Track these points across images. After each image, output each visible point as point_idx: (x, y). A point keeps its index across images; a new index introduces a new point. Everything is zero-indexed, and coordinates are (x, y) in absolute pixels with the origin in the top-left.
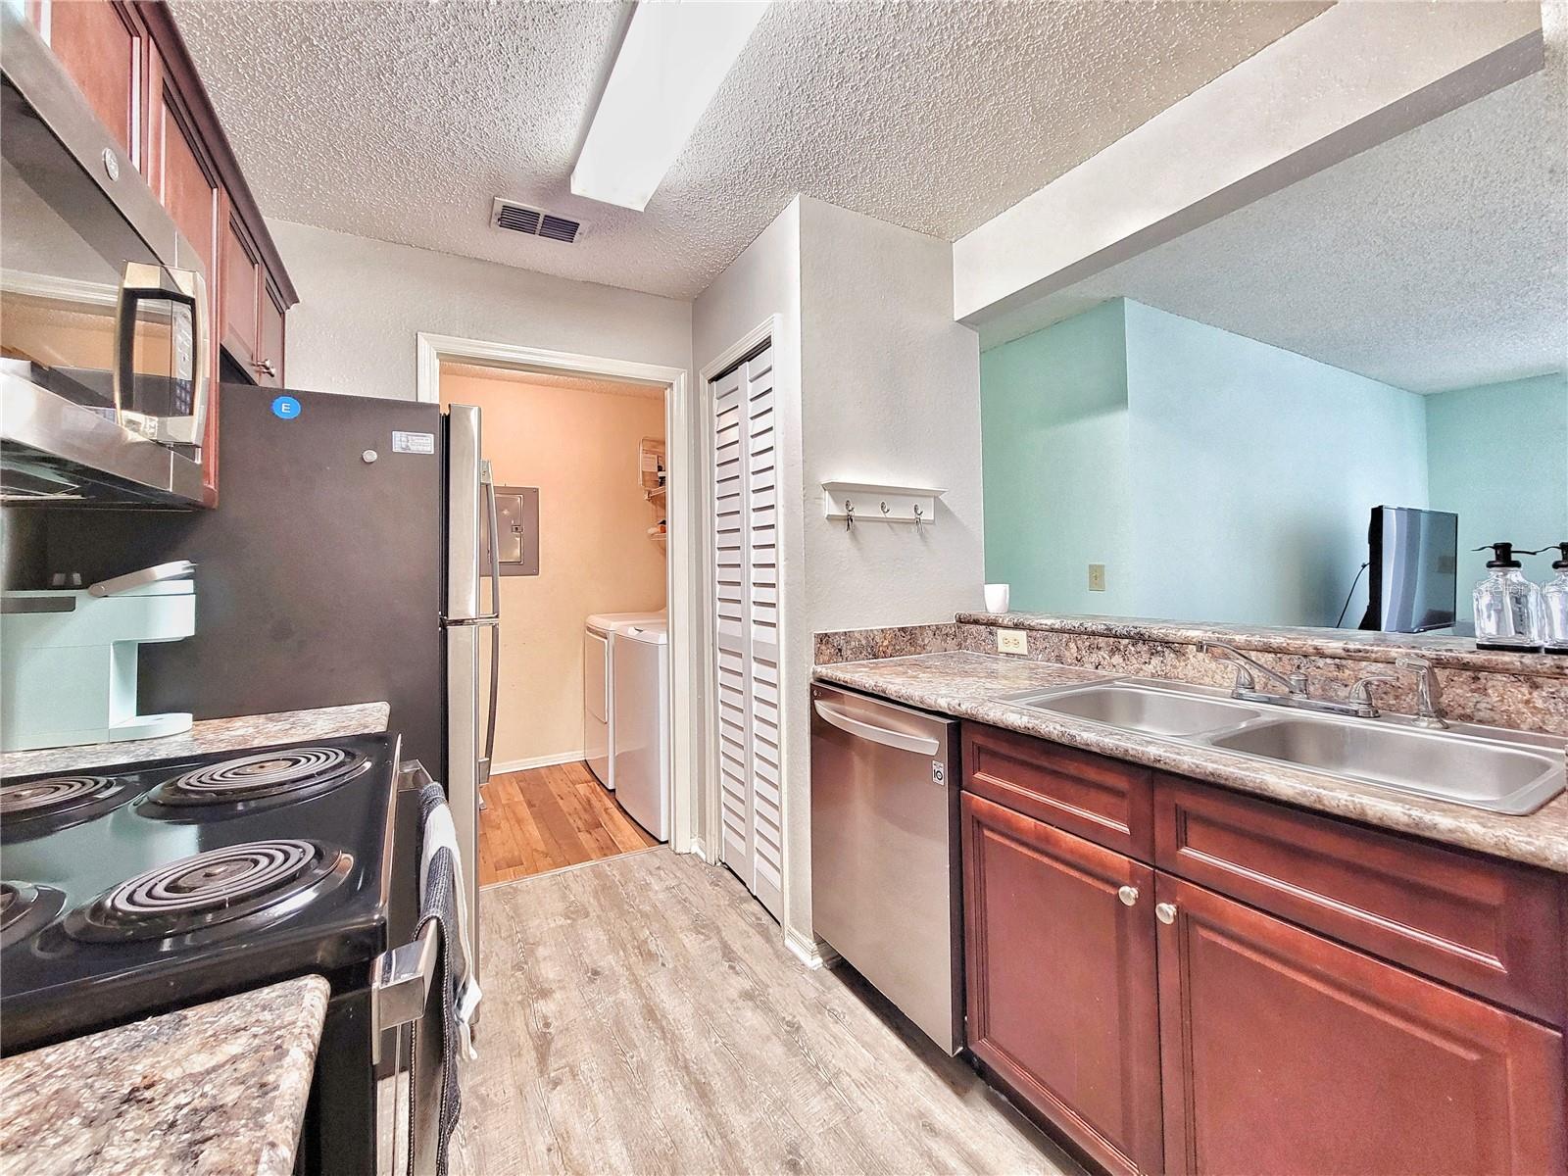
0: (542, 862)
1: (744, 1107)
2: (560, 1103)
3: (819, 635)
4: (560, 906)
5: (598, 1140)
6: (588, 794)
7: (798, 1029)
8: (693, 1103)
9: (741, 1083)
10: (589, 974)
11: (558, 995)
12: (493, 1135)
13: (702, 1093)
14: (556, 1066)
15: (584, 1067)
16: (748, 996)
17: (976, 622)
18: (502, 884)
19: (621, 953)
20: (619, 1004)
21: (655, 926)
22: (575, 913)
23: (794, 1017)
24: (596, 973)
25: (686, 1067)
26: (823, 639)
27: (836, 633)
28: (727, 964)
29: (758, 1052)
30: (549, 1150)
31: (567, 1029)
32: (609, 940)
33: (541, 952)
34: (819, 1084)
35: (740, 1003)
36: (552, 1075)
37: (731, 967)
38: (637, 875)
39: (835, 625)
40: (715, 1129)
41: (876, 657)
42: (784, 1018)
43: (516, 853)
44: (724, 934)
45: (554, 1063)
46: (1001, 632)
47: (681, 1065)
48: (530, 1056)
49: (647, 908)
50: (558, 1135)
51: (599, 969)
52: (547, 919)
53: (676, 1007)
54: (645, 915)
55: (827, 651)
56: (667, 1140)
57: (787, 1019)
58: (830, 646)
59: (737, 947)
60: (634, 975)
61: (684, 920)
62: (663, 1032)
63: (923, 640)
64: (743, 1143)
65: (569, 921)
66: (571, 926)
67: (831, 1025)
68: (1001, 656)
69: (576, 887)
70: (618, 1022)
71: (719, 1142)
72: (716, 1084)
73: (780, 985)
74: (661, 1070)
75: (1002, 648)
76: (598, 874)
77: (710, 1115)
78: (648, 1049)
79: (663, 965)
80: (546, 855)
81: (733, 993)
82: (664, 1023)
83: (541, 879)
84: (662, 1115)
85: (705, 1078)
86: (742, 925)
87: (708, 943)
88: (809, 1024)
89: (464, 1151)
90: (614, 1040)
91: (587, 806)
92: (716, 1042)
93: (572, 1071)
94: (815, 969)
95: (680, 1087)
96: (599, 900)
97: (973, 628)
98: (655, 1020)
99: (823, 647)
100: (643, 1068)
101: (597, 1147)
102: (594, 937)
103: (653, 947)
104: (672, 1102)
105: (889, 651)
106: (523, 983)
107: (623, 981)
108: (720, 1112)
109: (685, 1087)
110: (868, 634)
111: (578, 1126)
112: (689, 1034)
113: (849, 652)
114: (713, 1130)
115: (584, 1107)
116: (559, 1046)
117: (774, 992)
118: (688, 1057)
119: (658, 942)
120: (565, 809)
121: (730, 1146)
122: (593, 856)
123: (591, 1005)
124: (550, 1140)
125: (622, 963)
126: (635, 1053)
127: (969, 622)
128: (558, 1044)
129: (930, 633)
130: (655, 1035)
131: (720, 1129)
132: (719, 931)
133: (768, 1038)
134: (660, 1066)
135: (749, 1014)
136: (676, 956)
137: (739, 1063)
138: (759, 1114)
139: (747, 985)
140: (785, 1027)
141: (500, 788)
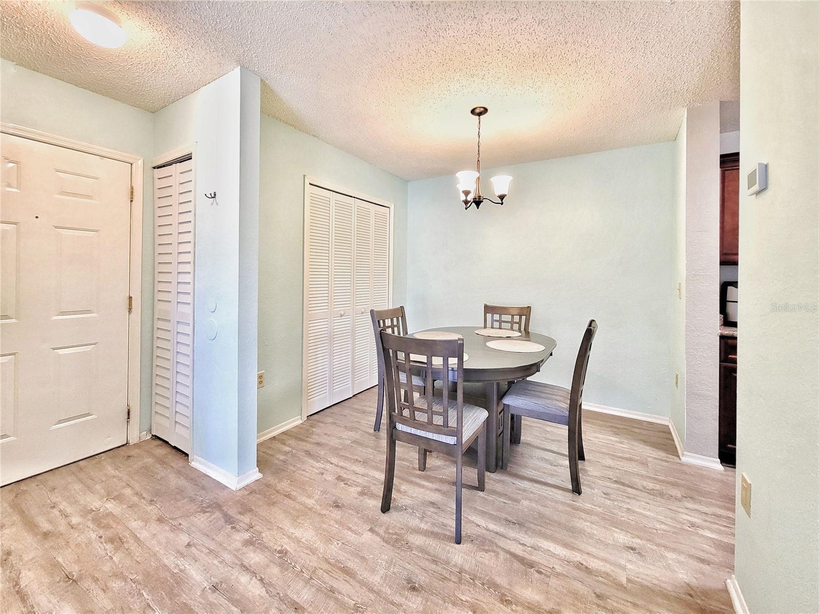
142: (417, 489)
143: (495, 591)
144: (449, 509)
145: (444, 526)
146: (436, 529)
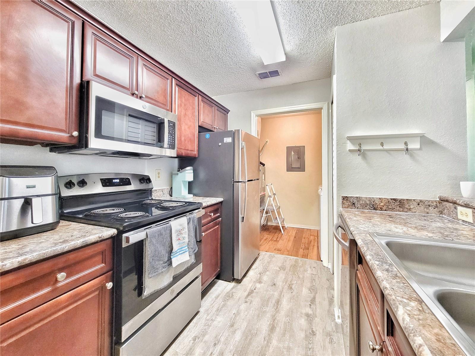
0: (286, 253)
1: (279, 341)
2: (243, 307)
3: (343, 196)
4: (280, 265)
5: (243, 319)
6: (312, 240)
7: (315, 335)
8: (268, 329)
9: (284, 335)
10: (273, 284)
11: (262, 284)
12: (228, 303)
13: (272, 329)
14: (249, 299)
15: (254, 303)
16: (308, 315)
17: (447, 201)
18: (273, 254)
19: (284, 284)
20: (273, 295)
21: (299, 282)
22: (282, 268)
23: (316, 331)
24: (274, 285)
25: (274, 320)
26: (345, 198)
27: (352, 197)
28: (310, 303)
29: (296, 331)
30: (234, 314)
31: (258, 293)
32: (284, 279)
33: (268, 273)
34: (306, 353)
35: (303, 316)
36: (247, 300)
37: (310, 305)
38: (306, 266)
39: (352, 194)
40: (267, 339)
41: (375, 209)
42: (313, 329)
43: (282, 248)
44: (317, 295)
45: (249, 298)
46: (459, 208)
47: (274, 318)
48: (246, 294)
49: (301, 276)
50: (238, 312)
51: (276, 284)
52: (275, 266)
53: (285, 305)
54: (299, 277)
55: (347, 203)
56: (255, 332)
57: (313, 330)
58: (348, 201)
59: (318, 300)
60: (283, 290)
61: (309, 285)
62: (277, 308)
63: (409, 206)
64: (270, 348)
65: (279, 269)
66: (279, 271)
67: (327, 342)
68: (460, 222)
69: (288, 262)
70: (269, 298)
71: (266, 342)
72: (278, 329)
73: (321, 319)
74: (268, 316)
75: (460, 217)
76: (296, 261)
77: (269, 335)
78: (270, 309)
79: (292, 292)
80: (288, 251)
81: (304, 311)
82: (279, 306)
83: (281, 256)
84: (259, 326)
85: (276, 326)
86: (326, 296)
87: (310, 294)
88: (319, 337)
89: (222, 302)
90: (265, 302)
91: (309, 243)
92: (287, 320)
93: (251, 302)
94: (338, 323)
95: (269, 323)
96: (290, 268)
97: (448, 204)
98: (278, 304)
99: (345, 201)
100: (265, 312)
101: (242, 321)
102: (282, 276)
103: (293, 287)
104: (264, 326)
105: (384, 208)
106: (258, 278)
107: (279, 290)
108: (272, 336)
109: (270, 324)
110: (370, 199)
111: (242, 314)
112: (283, 313)
113: (359, 205)
114: (267, 338)
115: (247, 311)
116: (253, 295)
117: (317, 320)
118: (277, 318)
119: (296, 286)
120: (302, 242)
121: (267, 346)
122: (299, 256)
123: (267, 291)
124: (236, 312)
125: (282, 286)
126: (266, 308)
127: (444, 201)
128: (254, 294)
129: (416, 204)
130: (274, 307)
131: (268, 340)
132: (316, 293)
133: (302, 330)
134: (268, 315)
135: (303, 320)
136: (297, 292)
137: (288, 329)
138: (281, 345)
139: (310, 312)
140: (311, 331)
141: (291, 231)
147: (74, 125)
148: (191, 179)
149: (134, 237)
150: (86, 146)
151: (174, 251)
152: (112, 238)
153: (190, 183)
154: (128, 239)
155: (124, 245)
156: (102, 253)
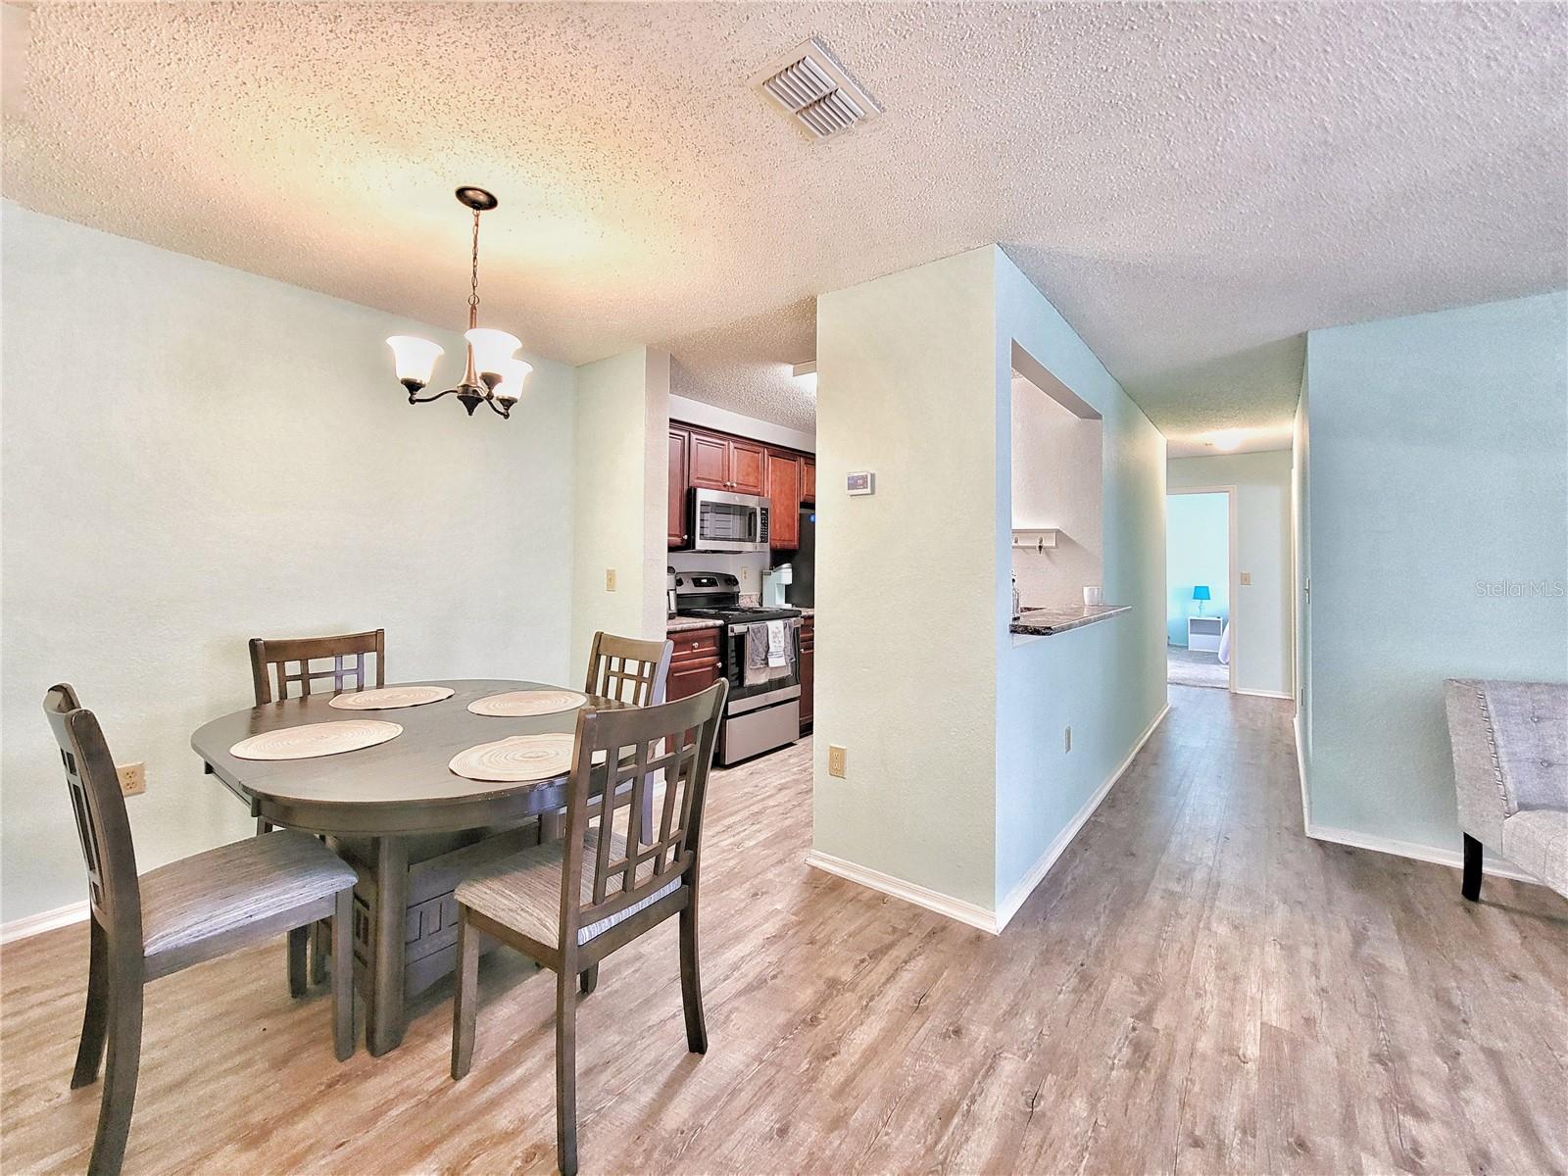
142: (526, 1094)
143: (797, 1028)
144: (618, 1048)
145: (655, 1065)
146: (662, 1078)
147: (684, 530)
148: (789, 581)
149: (739, 628)
150: (694, 547)
151: (771, 650)
152: (720, 627)
153: (787, 587)
154: (732, 631)
155: (730, 634)
156: (714, 637)
